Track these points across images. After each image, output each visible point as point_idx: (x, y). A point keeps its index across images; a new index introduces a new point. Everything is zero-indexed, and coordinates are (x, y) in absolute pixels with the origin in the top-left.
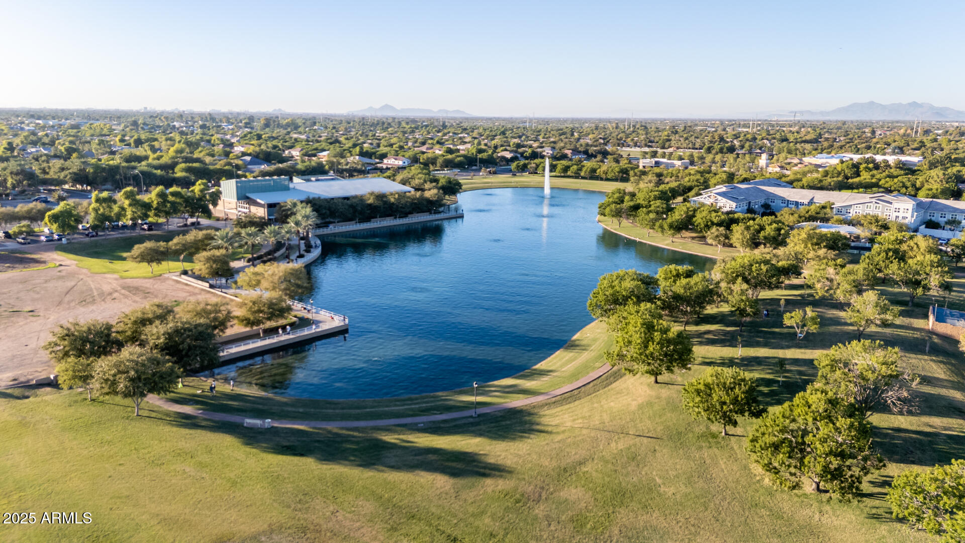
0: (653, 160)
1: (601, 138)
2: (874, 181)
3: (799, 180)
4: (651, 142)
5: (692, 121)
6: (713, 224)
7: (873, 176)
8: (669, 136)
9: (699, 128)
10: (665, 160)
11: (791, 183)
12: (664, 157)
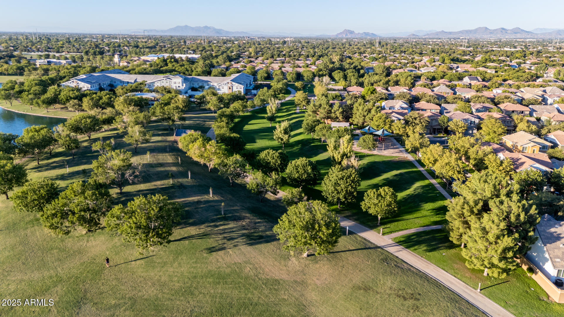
0: (46, 60)
1: (11, 46)
2: (174, 68)
3: (134, 69)
4: (49, 48)
5: (84, 35)
6: (71, 98)
7: (173, 66)
8: (63, 44)
9: (86, 39)
10: (55, 60)
11: (129, 72)
12: (54, 58)
